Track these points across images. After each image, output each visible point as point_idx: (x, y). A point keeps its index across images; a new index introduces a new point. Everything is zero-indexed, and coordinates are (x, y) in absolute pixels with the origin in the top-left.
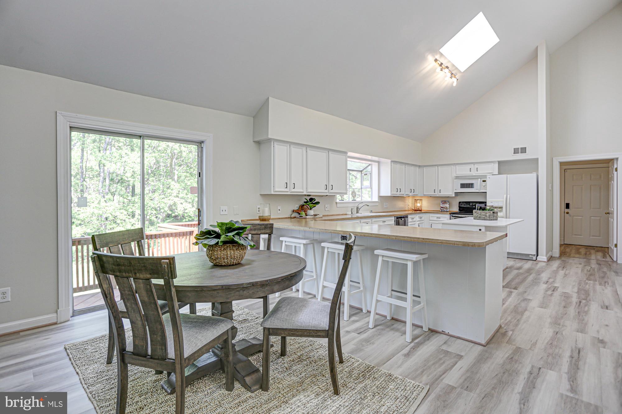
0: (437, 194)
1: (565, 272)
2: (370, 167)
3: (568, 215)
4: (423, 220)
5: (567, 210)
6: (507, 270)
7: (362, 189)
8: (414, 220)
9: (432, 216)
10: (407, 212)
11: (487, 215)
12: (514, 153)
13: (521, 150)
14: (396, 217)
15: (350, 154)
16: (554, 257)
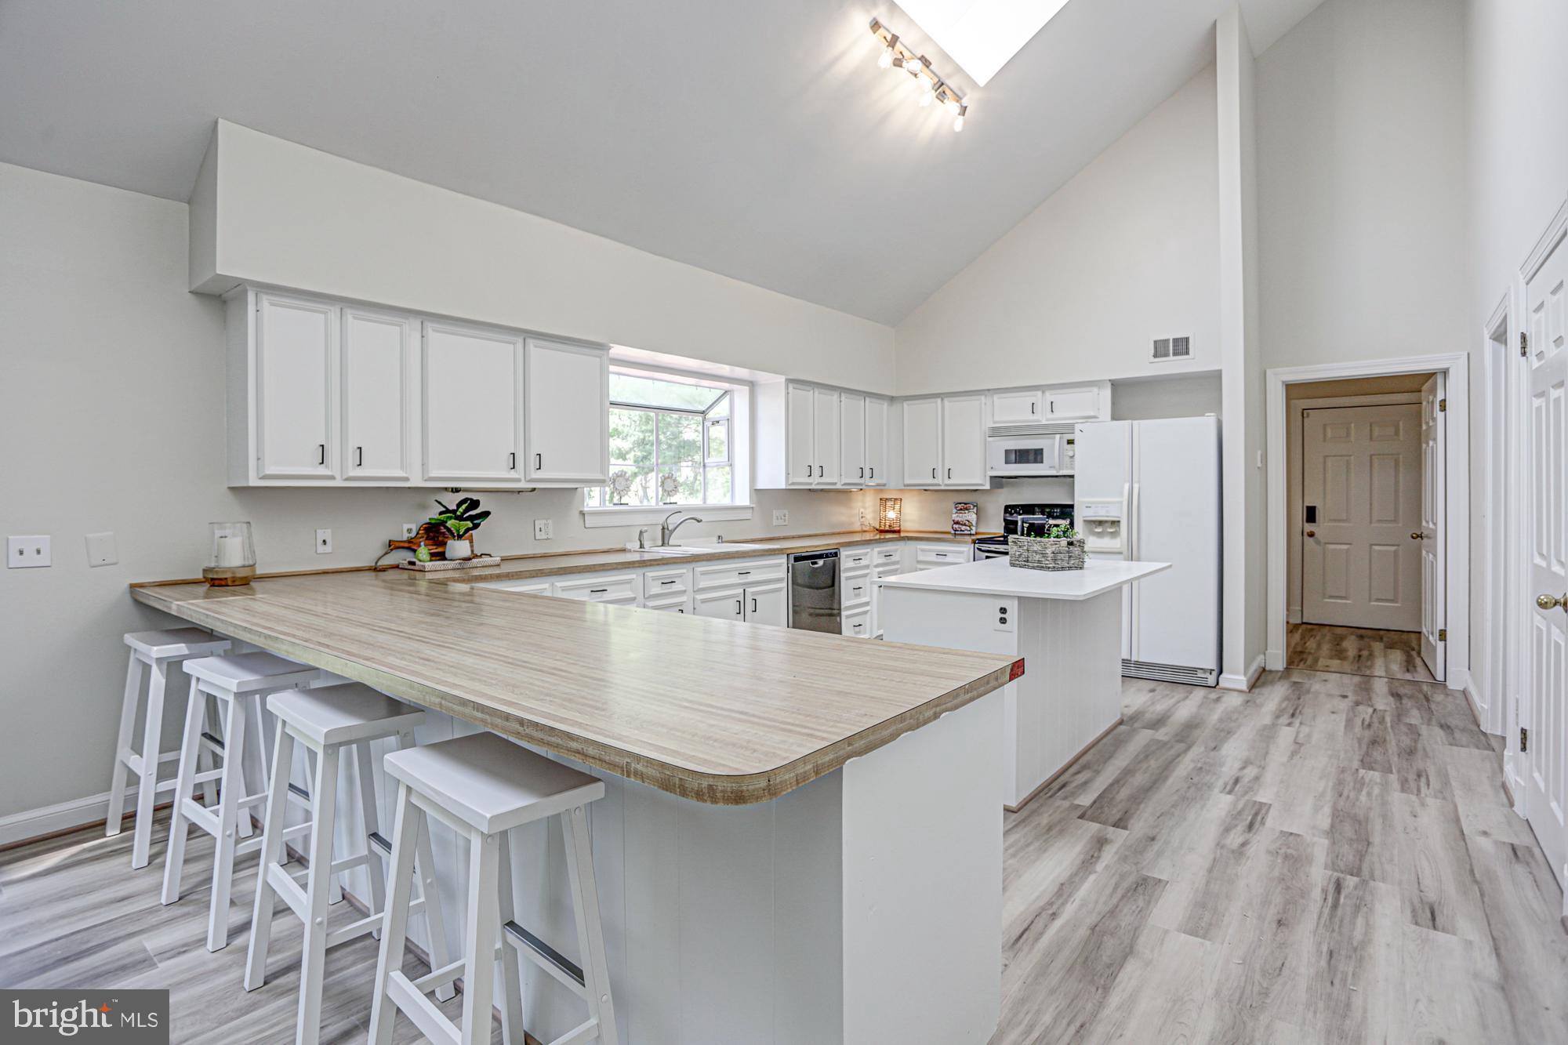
0: (942, 482)
1: (1298, 733)
2: (726, 401)
3: (1311, 539)
4: (897, 563)
5: (1309, 527)
6: (1122, 727)
7: (707, 469)
8: (863, 563)
9: (923, 550)
10: (834, 541)
11: (1049, 551)
12: (1155, 356)
13: (1174, 346)
14: (792, 558)
15: (617, 350)
16: (1271, 672)
